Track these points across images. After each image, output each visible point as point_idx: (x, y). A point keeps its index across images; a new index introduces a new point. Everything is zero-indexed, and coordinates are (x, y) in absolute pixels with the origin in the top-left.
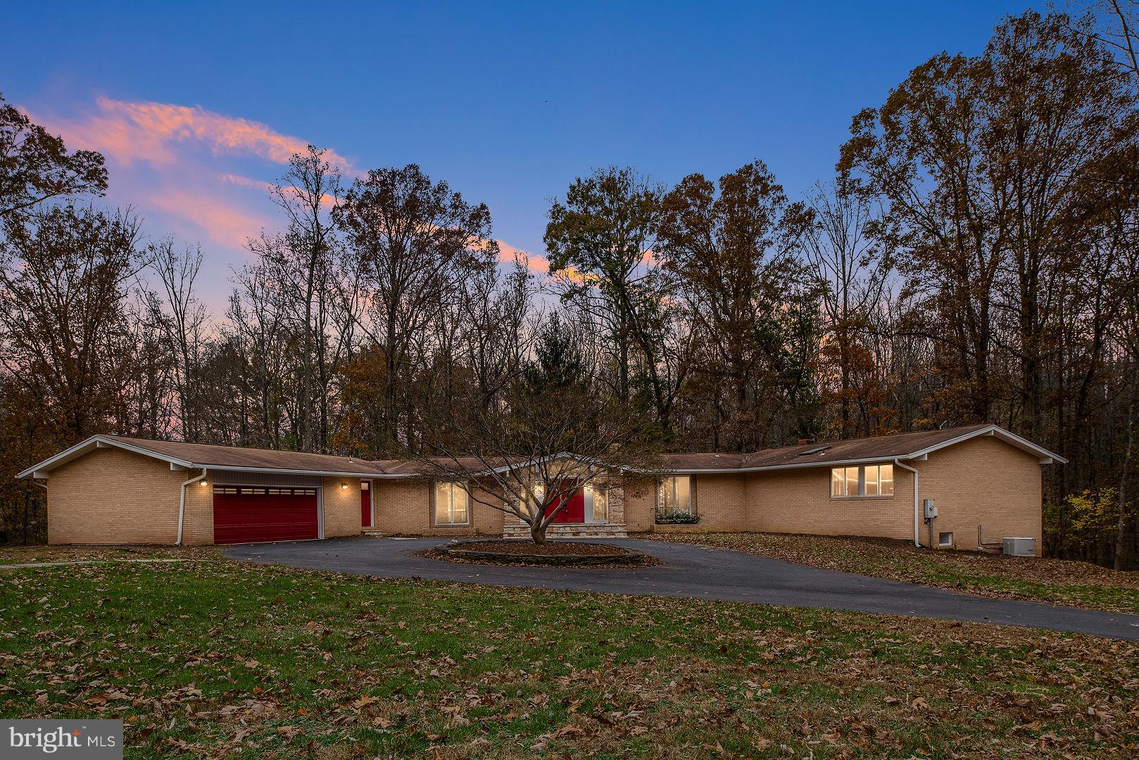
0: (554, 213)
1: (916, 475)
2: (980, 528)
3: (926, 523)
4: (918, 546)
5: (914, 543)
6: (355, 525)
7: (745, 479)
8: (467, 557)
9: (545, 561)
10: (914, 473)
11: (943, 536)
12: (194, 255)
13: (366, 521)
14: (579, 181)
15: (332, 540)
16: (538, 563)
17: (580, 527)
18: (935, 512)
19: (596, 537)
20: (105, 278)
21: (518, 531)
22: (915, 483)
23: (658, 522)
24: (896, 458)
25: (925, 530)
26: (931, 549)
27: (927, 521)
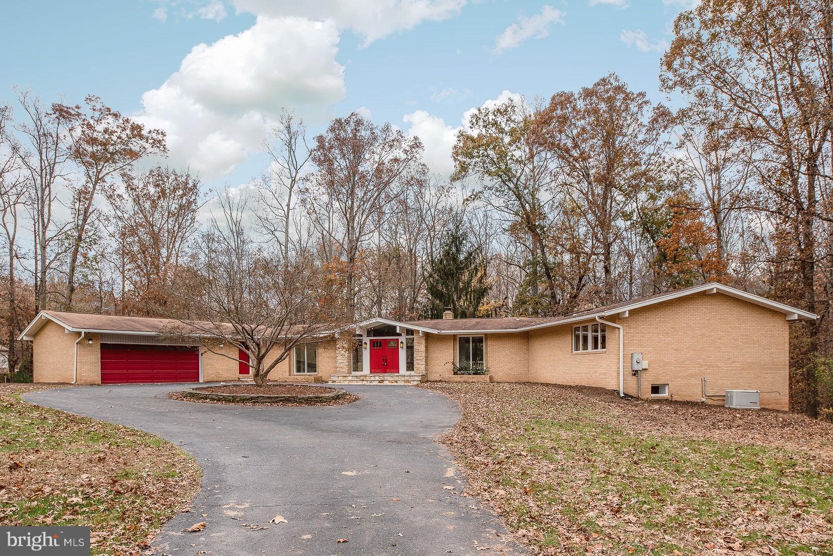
1: (621, 331)
2: (704, 381)
3: (635, 375)
4: (622, 395)
5: (619, 393)
6: (232, 373)
7: (528, 339)
10: (619, 328)
11: (655, 389)
18: (645, 364)
19: (395, 384)
21: (341, 378)
22: (619, 338)
23: (455, 373)
24: (596, 316)
25: (632, 381)
26: (638, 399)
27: (635, 373)
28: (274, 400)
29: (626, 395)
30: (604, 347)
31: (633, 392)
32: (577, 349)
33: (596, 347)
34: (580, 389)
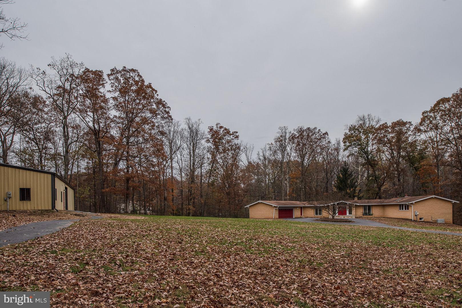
0: (345, 135)
1: (413, 206)
2: (431, 217)
5: (412, 220)
6: (300, 216)
7: (384, 206)
8: (321, 220)
9: (333, 221)
11: (420, 219)
12: (252, 147)
13: (301, 215)
14: (352, 125)
15: (296, 218)
16: (332, 221)
17: (345, 216)
18: (418, 213)
20: (235, 158)
22: (412, 208)
23: (363, 215)
24: (407, 203)
25: (415, 217)
26: (416, 221)
27: (416, 215)
28: (335, 222)
29: (414, 220)
30: (408, 209)
31: (415, 219)
32: (400, 209)
33: (406, 209)
34: (403, 219)
